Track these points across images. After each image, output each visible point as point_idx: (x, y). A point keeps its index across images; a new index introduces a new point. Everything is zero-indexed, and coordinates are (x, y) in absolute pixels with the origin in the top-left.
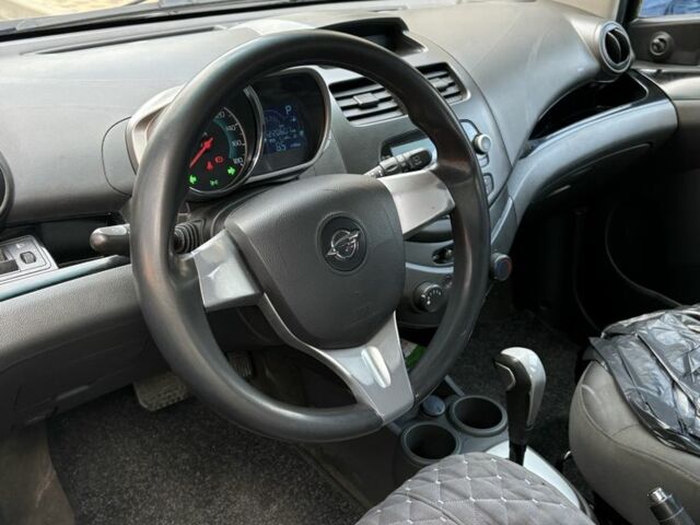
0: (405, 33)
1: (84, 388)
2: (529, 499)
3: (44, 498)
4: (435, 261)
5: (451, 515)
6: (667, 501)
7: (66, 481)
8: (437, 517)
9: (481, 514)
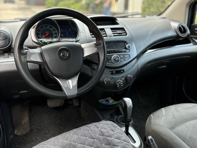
0: (116, 21)
1: (26, 91)
2: (114, 131)
3: (24, 123)
4: (110, 74)
5: (93, 131)
6: (151, 139)
7: (30, 121)
8: (89, 131)
9: (100, 132)
